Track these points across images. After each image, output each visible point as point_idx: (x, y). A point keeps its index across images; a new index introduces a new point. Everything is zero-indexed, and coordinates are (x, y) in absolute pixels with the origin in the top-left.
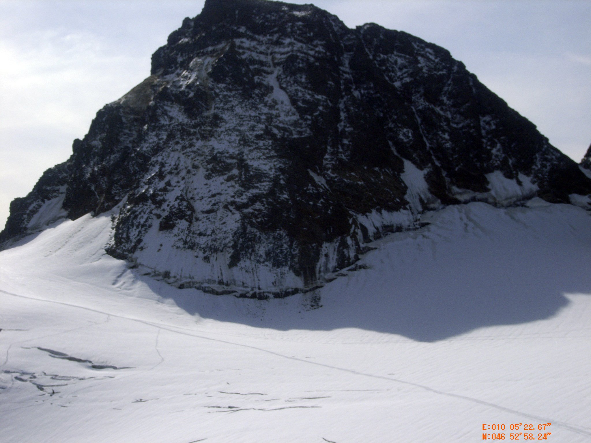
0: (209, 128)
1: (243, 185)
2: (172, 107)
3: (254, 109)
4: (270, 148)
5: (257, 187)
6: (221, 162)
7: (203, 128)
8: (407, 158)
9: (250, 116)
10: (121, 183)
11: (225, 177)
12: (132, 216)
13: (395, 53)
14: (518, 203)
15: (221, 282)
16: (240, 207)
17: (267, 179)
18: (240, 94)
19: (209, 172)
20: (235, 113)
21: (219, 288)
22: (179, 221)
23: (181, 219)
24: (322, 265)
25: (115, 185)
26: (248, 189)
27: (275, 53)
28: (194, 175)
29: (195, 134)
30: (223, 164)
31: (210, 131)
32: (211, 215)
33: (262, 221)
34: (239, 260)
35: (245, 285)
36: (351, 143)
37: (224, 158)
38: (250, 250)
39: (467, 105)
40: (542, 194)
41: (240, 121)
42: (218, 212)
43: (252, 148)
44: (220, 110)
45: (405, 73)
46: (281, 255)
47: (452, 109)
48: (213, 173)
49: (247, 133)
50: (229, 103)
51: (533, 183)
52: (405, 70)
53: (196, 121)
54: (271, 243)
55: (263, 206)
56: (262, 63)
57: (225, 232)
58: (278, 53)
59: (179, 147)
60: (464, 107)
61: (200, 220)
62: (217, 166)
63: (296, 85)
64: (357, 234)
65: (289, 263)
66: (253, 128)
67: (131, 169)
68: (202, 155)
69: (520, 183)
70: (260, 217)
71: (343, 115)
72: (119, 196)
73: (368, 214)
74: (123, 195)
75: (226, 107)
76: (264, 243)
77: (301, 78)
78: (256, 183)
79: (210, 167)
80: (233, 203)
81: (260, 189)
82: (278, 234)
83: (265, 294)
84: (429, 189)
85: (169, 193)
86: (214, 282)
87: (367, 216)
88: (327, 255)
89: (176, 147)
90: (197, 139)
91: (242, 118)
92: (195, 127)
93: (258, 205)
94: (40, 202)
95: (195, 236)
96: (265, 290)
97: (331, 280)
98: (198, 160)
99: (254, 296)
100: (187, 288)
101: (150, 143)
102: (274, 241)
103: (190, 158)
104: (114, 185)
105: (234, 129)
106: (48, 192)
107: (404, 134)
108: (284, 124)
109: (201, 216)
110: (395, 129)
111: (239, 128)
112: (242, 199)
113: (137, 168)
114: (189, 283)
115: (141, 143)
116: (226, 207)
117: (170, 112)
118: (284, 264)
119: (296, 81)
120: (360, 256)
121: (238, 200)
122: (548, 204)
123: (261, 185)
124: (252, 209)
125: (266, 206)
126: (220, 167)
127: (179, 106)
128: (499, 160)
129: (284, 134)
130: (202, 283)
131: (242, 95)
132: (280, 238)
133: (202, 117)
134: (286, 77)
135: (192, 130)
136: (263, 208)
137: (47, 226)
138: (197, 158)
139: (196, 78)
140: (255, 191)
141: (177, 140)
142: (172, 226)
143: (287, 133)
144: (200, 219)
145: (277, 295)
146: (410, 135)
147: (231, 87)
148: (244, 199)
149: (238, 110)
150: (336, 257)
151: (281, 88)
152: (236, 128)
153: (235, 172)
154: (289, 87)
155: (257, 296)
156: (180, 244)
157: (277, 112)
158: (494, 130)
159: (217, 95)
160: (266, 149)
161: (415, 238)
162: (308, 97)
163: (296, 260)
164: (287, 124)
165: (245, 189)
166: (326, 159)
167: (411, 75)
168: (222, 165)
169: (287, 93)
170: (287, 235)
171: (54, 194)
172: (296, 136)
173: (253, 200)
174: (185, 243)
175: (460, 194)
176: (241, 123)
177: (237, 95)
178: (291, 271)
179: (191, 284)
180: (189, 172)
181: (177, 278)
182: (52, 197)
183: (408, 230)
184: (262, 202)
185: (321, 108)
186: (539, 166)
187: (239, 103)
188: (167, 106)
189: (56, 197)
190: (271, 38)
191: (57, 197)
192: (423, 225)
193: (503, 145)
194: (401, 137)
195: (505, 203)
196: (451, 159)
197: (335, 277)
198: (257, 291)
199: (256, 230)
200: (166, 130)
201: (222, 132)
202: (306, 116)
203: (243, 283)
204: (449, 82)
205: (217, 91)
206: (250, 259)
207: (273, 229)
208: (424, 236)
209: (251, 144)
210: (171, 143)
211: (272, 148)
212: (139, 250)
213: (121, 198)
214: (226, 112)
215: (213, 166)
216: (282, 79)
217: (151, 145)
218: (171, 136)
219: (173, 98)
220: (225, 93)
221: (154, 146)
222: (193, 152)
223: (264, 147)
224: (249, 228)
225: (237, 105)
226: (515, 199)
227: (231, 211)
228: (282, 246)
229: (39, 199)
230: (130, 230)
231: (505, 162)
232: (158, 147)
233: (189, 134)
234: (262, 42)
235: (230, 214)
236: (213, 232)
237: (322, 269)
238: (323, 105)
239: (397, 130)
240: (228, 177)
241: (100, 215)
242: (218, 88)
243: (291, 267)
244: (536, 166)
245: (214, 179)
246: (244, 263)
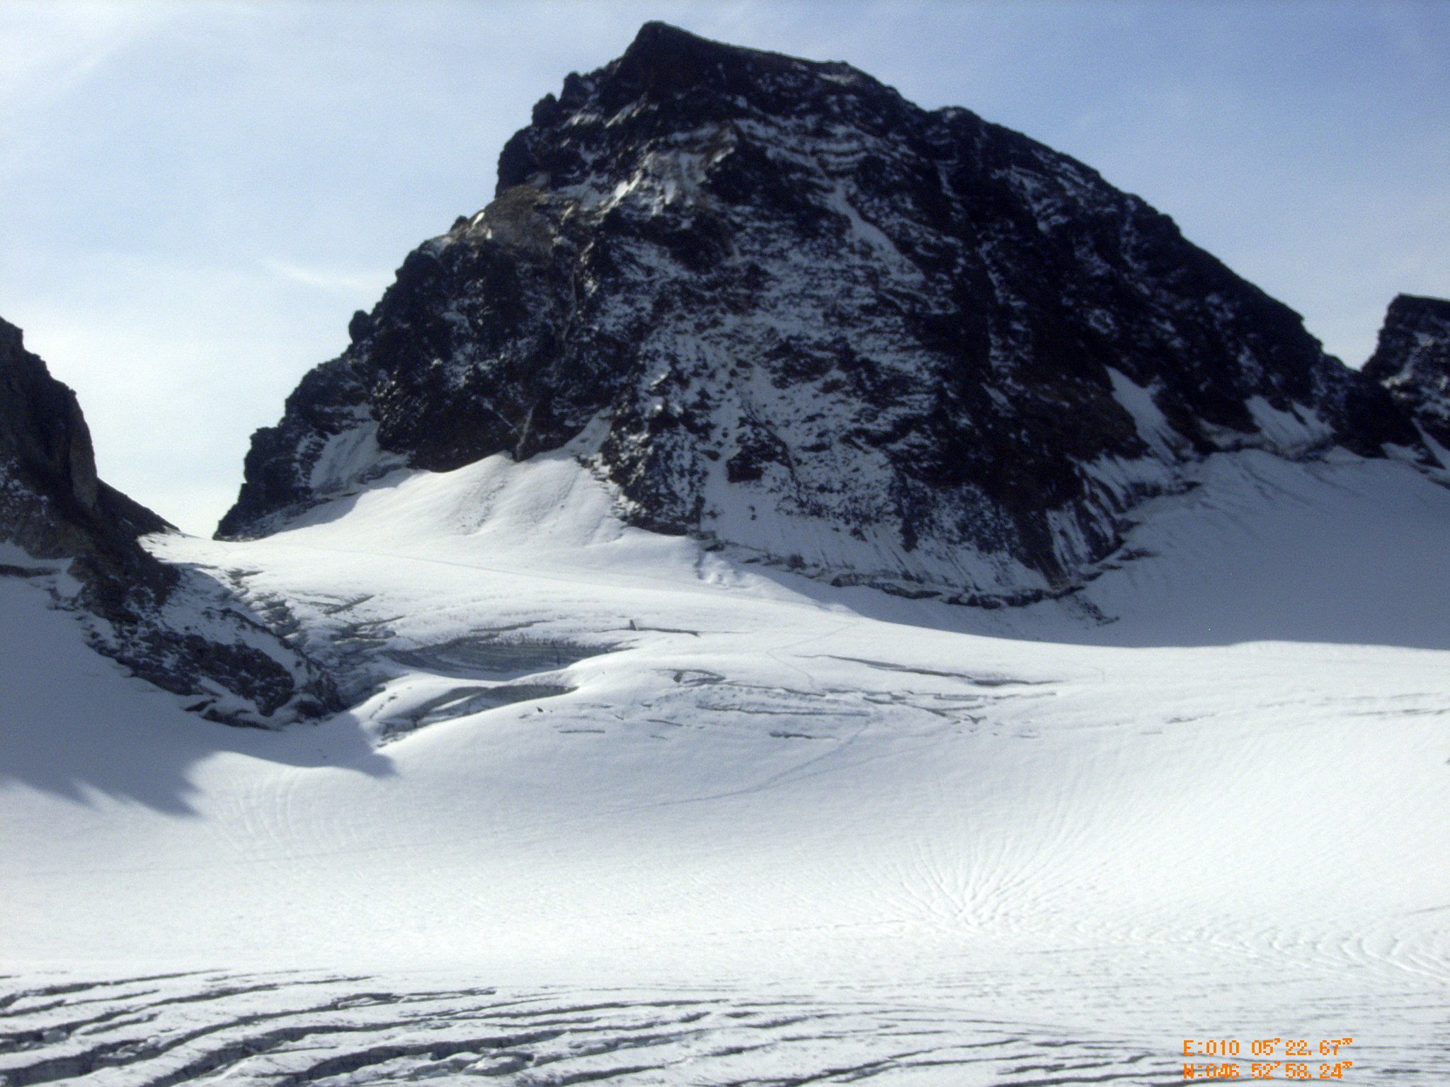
0: (743, 291)
1: (872, 399)
2: (639, 248)
3: (832, 256)
4: (902, 330)
5: (903, 404)
6: (800, 355)
7: (730, 290)
8: (1113, 365)
9: (833, 271)
10: (572, 393)
11: (819, 384)
12: (661, 454)
13: (1014, 167)
14: (1310, 454)
15: (907, 576)
16: (877, 441)
17: (919, 388)
18: (791, 227)
19: (781, 374)
20: (790, 263)
21: (913, 587)
22: (764, 464)
23: (769, 460)
24: (1064, 549)
25: (557, 399)
26: (884, 406)
27: (822, 151)
28: (747, 379)
29: (714, 301)
30: (808, 360)
31: (748, 297)
32: (823, 454)
33: (930, 467)
34: (916, 539)
35: (951, 582)
36: (1029, 330)
37: (806, 348)
38: (926, 520)
39: (1178, 271)
40: (1342, 438)
41: (812, 280)
42: (832, 448)
43: (863, 330)
44: (757, 257)
45: (1049, 206)
46: (987, 531)
47: (1149, 279)
48: (788, 376)
49: (839, 302)
50: (772, 244)
51: (1322, 420)
52: (1045, 201)
53: (710, 276)
54: (959, 508)
55: (928, 437)
56: (808, 172)
57: (868, 486)
58: (830, 152)
59: (688, 325)
60: (1173, 274)
61: (806, 464)
62: (795, 364)
63: (896, 214)
64: (1097, 496)
65: (1006, 545)
66: (847, 293)
67: (593, 366)
68: (746, 343)
69: (1300, 419)
70: (926, 460)
71: (994, 277)
72: (576, 419)
73: (1096, 461)
74: (584, 418)
75: (768, 250)
76: (944, 507)
77: (903, 201)
78: (897, 395)
79: (779, 363)
80: (860, 432)
81: (911, 407)
82: (968, 491)
83: (993, 599)
84: (1170, 423)
85: (713, 412)
86: (896, 575)
87: (1096, 465)
88: (1063, 533)
89: (682, 326)
90: (723, 312)
91: (814, 274)
92: (711, 286)
93: (914, 437)
94: (316, 438)
95: (813, 491)
96: (989, 592)
97: (1092, 577)
98: (742, 351)
99: (972, 602)
100: (847, 585)
101: (619, 317)
102: (963, 505)
103: (721, 346)
104: (554, 398)
105: (802, 292)
106: (331, 417)
107: (1097, 320)
108: (904, 287)
109: (804, 456)
110: (1077, 310)
111: (815, 292)
112: (879, 425)
113: (605, 365)
114: (849, 576)
115: (596, 317)
116: (846, 440)
117: (640, 256)
118: (998, 546)
119: (894, 208)
120: (1123, 536)
121: (870, 427)
122: (1358, 458)
123: (910, 400)
124: (905, 443)
125: (933, 438)
126: (802, 365)
127: (656, 246)
128: (1256, 376)
129: (914, 307)
130: (874, 577)
131: (797, 230)
132: (973, 500)
133: (725, 269)
134: (872, 200)
135: (707, 294)
136: (927, 442)
137: (362, 486)
138: (738, 348)
139: (680, 192)
140: (902, 411)
141: (678, 312)
142: (756, 475)
143: (918, 306)
144: (804, 461)
145: (1012, 602)
146: (1109, 321)
147: (767, 213)
148: (882, 424)
149: (795, 257)
150: (1082, 537)
151: (865, 218)
152: (807, 292)
153: (836, 374)
154: (884, 219)
155: (979, 602)
156: (792, 506)
157: (882, 264)
158: (1232, 321)
159: (740, 228)
160: (895, 332)
161: (1191, 507)
162: (932, 240)
163: (1016, 539)
164: (911, 288)
165: (876, 406)
166: (995, 358)
167: (1063, 211)
168: (806, 362)
169: (882, 229)
170: (983, 494)
171: (345, 422)
172: (937, 311)
173: (903, 427)
174: (802, 504)
175: (1219, 434)
176: (816, 282)
177: (784, 229)
178: (1015, 560)
179: (853, 578)
180: (733, 373)
181: (821, 568)
182: (342, 428)
183: (1170, 493)
184: (922, 431)
185: (961, 261)
186: (1325, 391)
187: (794, 244)
188: (628, 244)
189: (350, 427)
190: (801, 122)
191: (353, 428)
192: (1191, 486)
193: (1254, 349)
194: (1092, 323)
195: (1291, 453)
196: (1187, 369)
197: (1098, 571)
198: (977, 594)
199: (921, 485)
200: (645, 292)
201: (777, 299)
202: (938, 276)
203: (946, 580)
204: (1127, 228)
205: (737, 220)
206: (933, 537)
207: (956, 481)
208: (1205, 505)
209: (855, 323)
210: (666, 317)
211: (907, 331)
212: (708, 517)
213: (580, 424)
214: (770, 261)
215: (786, 363)
216: (863, 203)
217: (621, 321)
218: (662, 305)
219: (637, 230)
220: (757, 224)
221: (630, 323)
222: (723, 335)
223: (888, 329)
224: (909, 481)
225: (791, 248)
226: (1303, 448)
227: (860, 448)
228: (981, 514)
229: (311, 430)
230: (669, 480)
231: (1265, 381)
232: (641, 324)
233: (701, 300)
234: (785, 128)
235: (860, 453)
236: (845, 485)
237: (1067, 557)
238: (964, 256)
239: (1082, 312)
240: (826, 384)
241: (536, 456)
242: (738, 214)
243: (1012, 552)
244: (1319, 390)
245: (793, 388)
246: (925, 543)
